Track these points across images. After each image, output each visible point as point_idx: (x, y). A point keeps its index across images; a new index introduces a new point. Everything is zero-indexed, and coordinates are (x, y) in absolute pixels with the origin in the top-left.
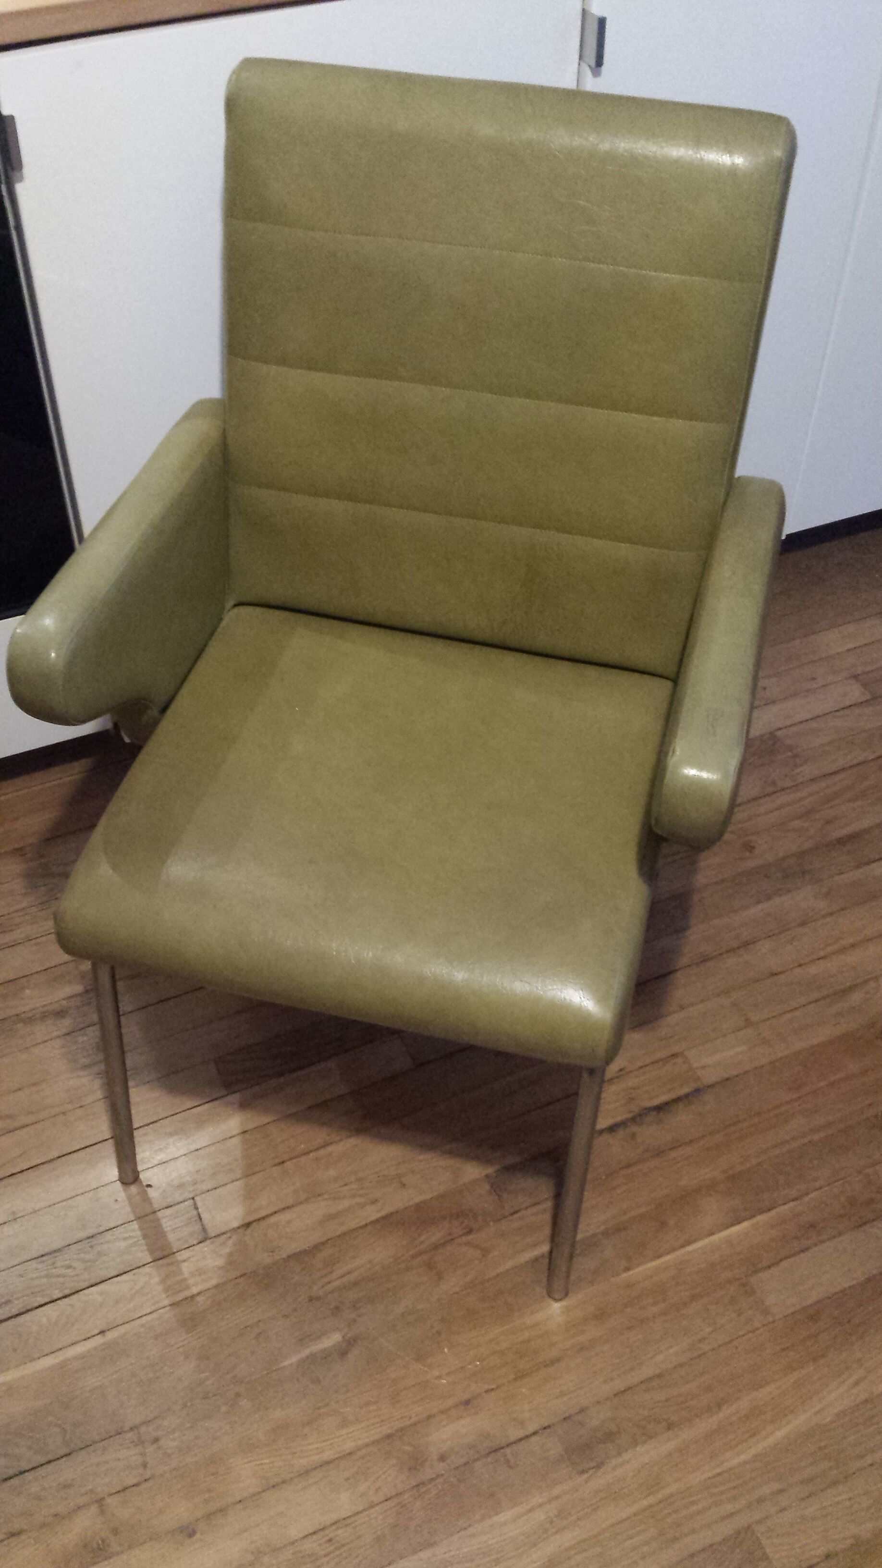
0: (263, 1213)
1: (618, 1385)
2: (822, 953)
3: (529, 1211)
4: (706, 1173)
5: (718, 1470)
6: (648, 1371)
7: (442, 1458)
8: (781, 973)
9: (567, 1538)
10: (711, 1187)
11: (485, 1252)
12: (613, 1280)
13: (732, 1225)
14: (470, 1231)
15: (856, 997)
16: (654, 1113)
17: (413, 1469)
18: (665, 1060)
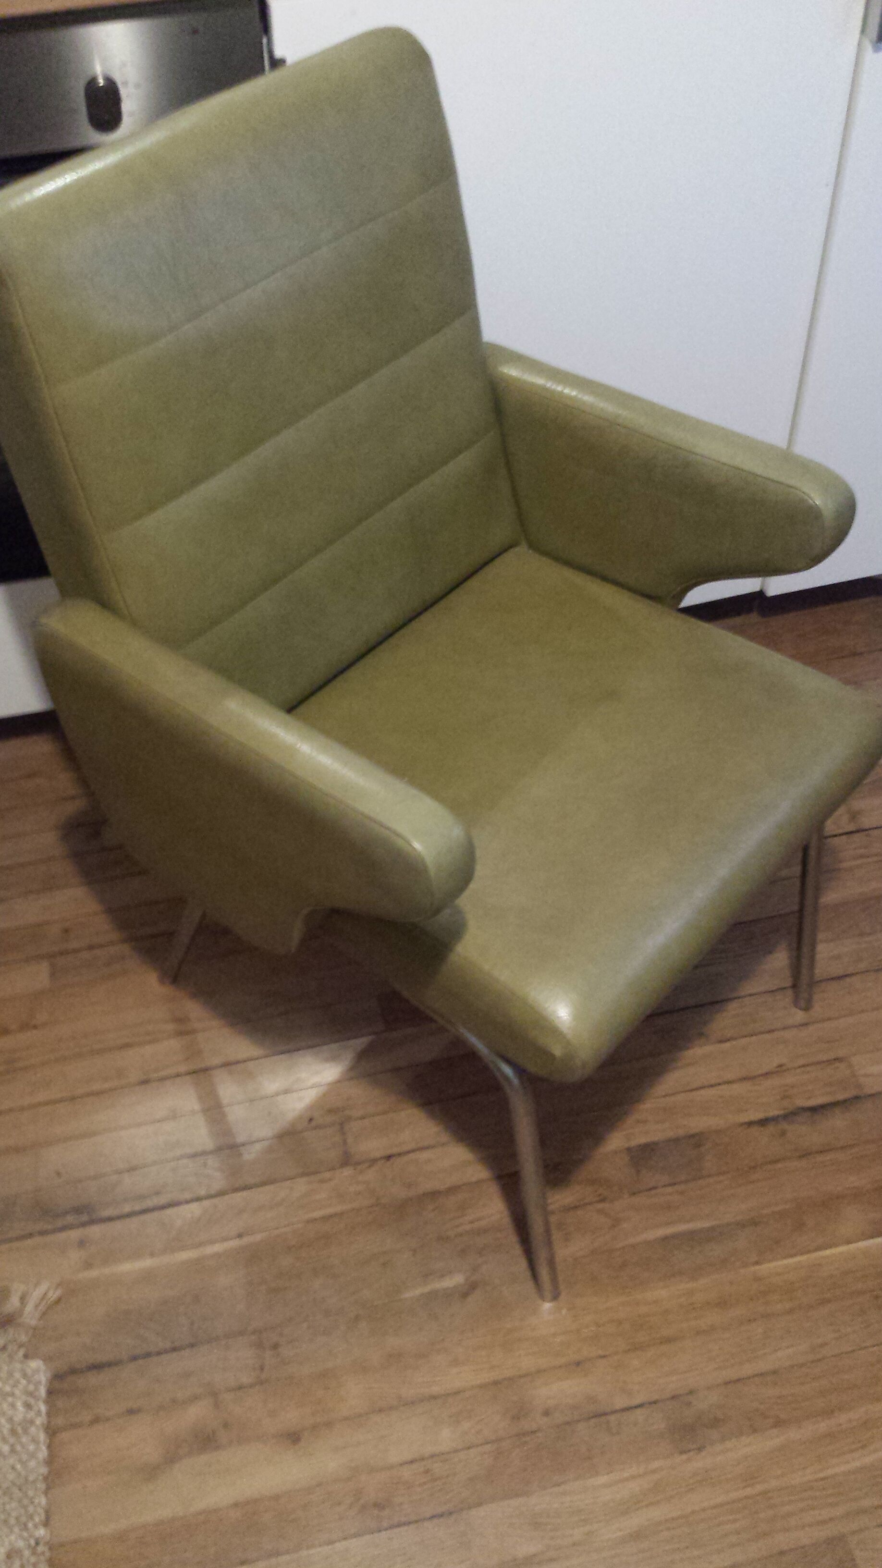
0: (405, 1148)
1: (732, 1374)
4: (854, 1181)
5: (821, 1475)
6: (762, 1366)
7: (546, 1413)
9: (656, 1514)
10: (857, 1195)
11: (616, 1222)
12: (742, 1271)
14: (603, 1200)
16: (808, 1114)
17: (516, 1418)
18: (829, 1062)
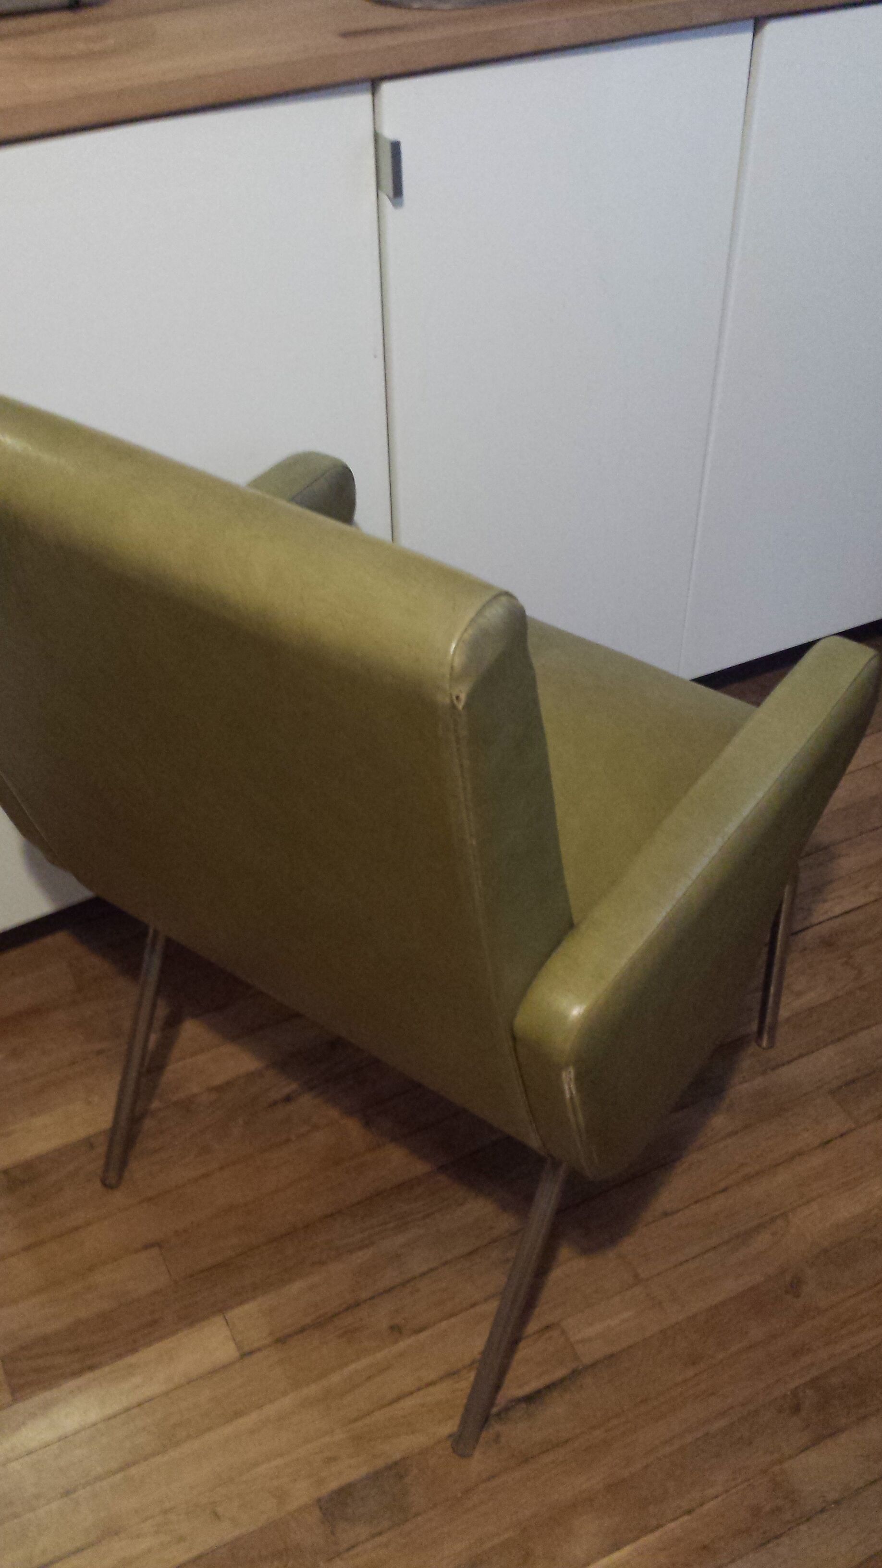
2: (722, 1185)
3: (369, 1545)
4: (583, 1483)
8: (678, 1211)
10: (588, 1501)
13: (610, 1551)
15: (763, 1240)
16: (524, 1405)
